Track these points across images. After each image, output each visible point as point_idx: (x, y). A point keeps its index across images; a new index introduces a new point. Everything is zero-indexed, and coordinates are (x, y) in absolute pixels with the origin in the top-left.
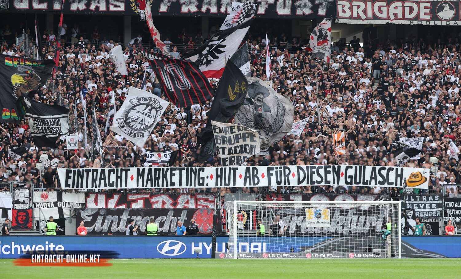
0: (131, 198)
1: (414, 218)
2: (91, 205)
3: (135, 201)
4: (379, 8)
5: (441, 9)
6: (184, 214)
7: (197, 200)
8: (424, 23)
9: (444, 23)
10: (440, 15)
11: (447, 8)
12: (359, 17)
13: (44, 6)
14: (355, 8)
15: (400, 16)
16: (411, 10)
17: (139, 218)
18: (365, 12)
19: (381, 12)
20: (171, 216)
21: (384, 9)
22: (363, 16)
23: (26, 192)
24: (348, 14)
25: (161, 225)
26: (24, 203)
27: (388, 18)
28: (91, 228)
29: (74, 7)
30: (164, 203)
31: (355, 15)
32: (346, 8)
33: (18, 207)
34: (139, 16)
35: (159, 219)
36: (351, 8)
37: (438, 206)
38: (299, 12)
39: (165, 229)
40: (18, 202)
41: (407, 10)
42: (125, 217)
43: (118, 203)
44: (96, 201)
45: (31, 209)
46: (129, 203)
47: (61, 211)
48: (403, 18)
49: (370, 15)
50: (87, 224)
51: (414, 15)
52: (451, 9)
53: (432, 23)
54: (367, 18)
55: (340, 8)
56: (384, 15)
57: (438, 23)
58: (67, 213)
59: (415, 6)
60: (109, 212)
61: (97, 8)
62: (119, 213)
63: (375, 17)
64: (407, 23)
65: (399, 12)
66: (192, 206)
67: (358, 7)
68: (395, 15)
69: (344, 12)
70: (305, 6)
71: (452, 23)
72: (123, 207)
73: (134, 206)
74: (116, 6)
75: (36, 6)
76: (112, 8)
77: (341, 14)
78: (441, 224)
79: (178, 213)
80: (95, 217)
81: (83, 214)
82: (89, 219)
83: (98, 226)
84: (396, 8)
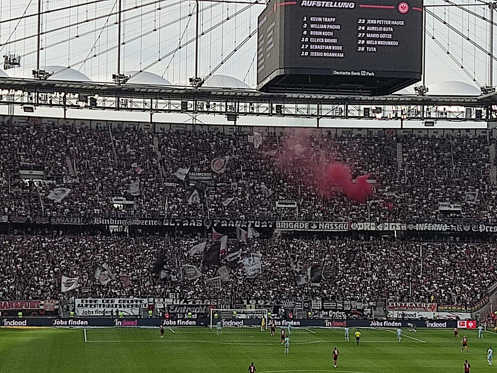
0: (188, 300)
1: (284, 308)
2: (175, 303)
3: (190, 301)
4: (291, 225)
5: (312, 225)
6: (205, 307)
7: (211, 301)
8: (306, 230)
9: (313, 230)
10: (312, 227)
11: (314, 224)
12: (283, 228)
13: (174, 224)
14: (282, 225)
15: (298, 228)
16: (302, 225)
17: (190, 308)
18: (286, 226)
19: (291, 226)
20: (201, 307)
21: (292, 225)
22: (285, 228)
23: (153, 299)
24: (280, 227)
25: (197, 310)
26: (152, 302)
27: (294, 228)
28: (173, 312)
29: (184, 225)
30: (199, 302)
31: (282, 227)
32: (279, 225)
33: (149, 304)
34: (207, 227)
35: (197, 308)
36: (281, 225)
37: (293, 304)
38: (262, 226)
39: (199, 312)
40: (150, 302)
41: (300, 226)
42: (185, 308)
43: (184, 303)
44: (176, 302)
45: (154, 305)
46: (187, 303)
47: (164, 305)
48: (299, 228)
49: (287, 227)
50: (172, 310)
51: (303, 227)
52: (316, 225)
53: (309, 230)
54: (286, 228)
55: (277, 225)
56: (292, 227)
57: (311, 230)
58: (166, 306)
59: (303, 224)
60: (180, 306)
61: (192, 225)
62: (183, 306)
63: (289, 228)
64: (300, 230)
65: (298, 226)
66: (209, 303)
67: (283, 224)
68: (296, 227)
69: (278, 226)
70: (265, 224)
71: (316, 230)
72: (185, 304)
73: (189, 303)
74: (199, 224)
75: (171, 225)
76: (197, 225)
77: (277, 227)
78: (294, 310)
79: (203, 306)
80: (175, 308)
81: (171, 307)
82: (173, 308)
83: (175, 311)
84: (296, 225)
